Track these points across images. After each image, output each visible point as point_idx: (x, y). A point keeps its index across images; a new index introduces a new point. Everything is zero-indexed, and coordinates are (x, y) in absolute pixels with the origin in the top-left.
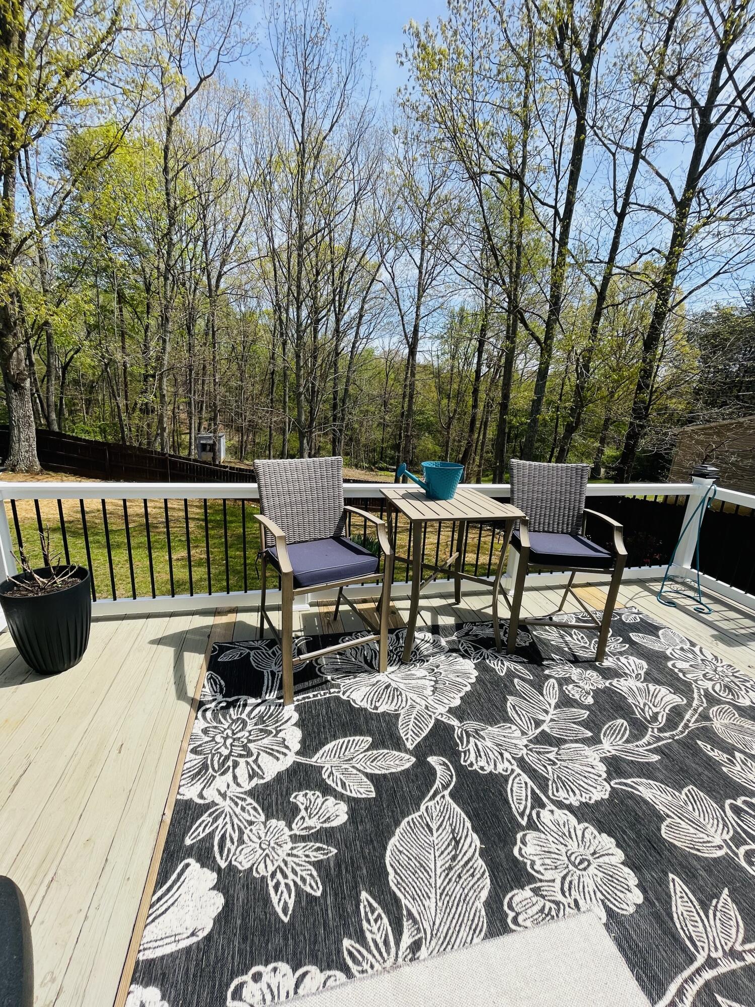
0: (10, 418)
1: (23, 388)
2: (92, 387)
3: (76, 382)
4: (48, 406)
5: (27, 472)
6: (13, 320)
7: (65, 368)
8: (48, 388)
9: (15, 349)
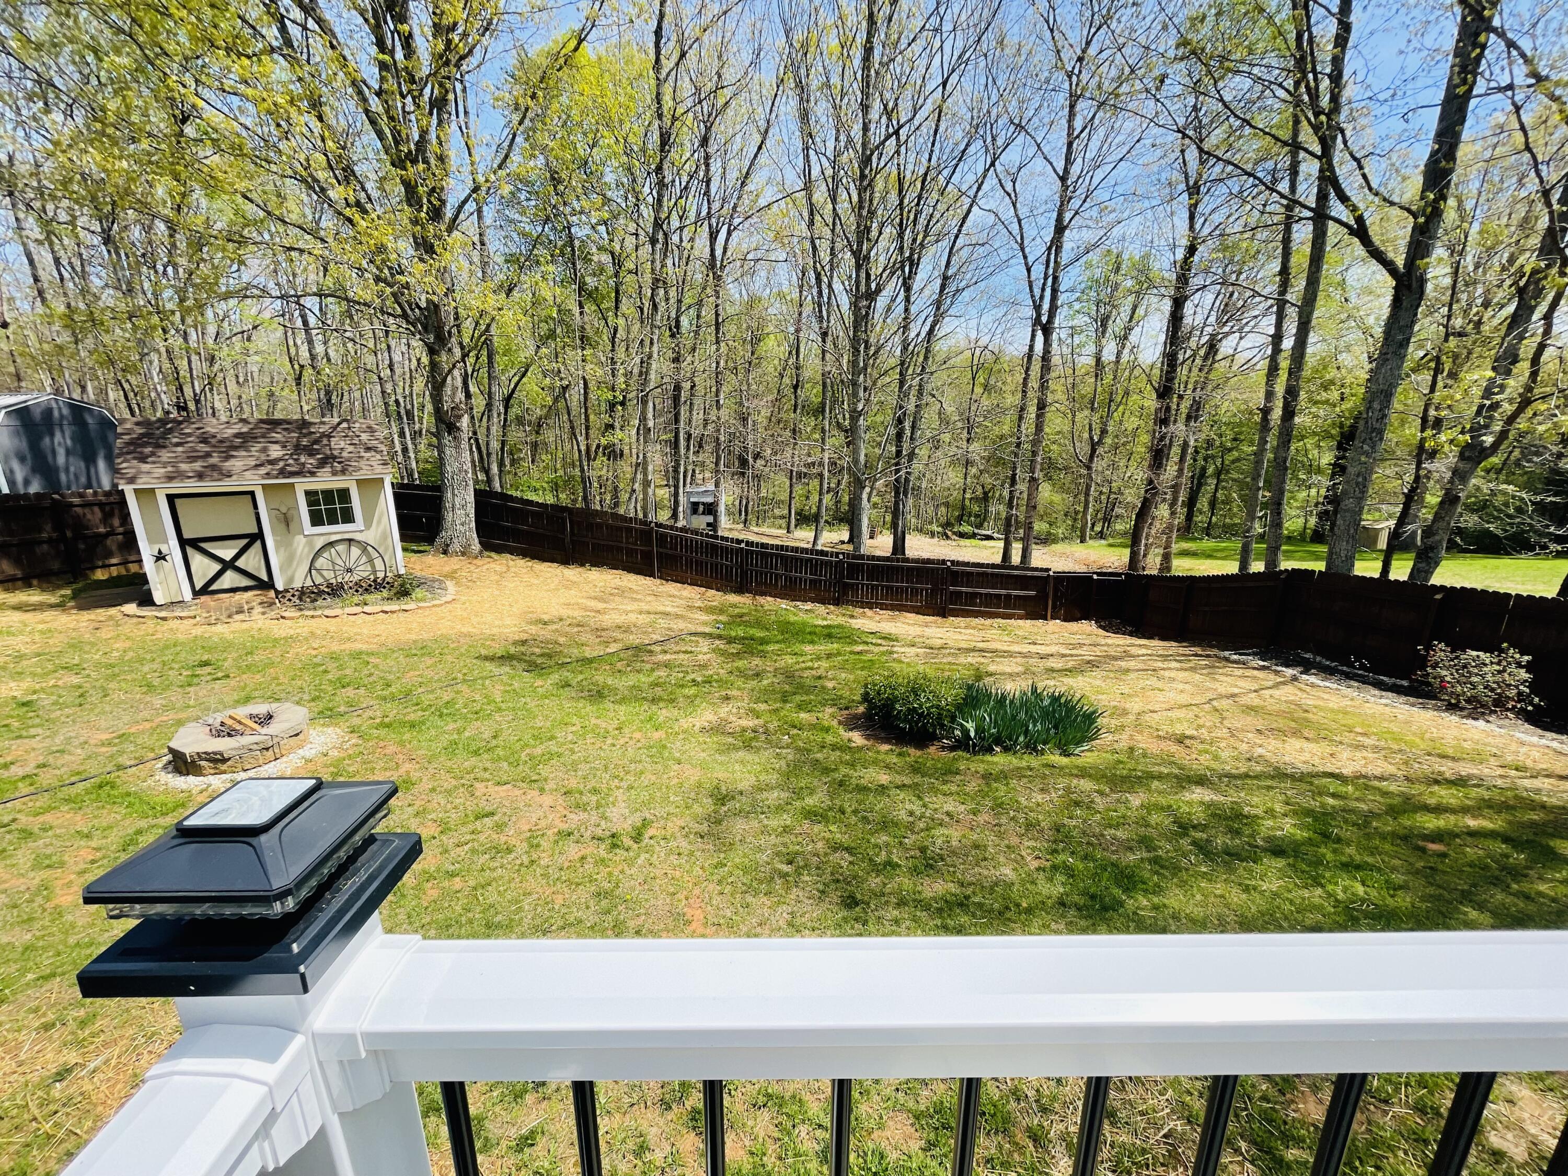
0: (442, 474)
1: (458, 429)
2: (539, 426)
3: (520, 421)
4: (489, 455)
5: (463, 554)
6: (447, 328)
7: (507, 401)
8: (488, 429)
9: (450, 371)
